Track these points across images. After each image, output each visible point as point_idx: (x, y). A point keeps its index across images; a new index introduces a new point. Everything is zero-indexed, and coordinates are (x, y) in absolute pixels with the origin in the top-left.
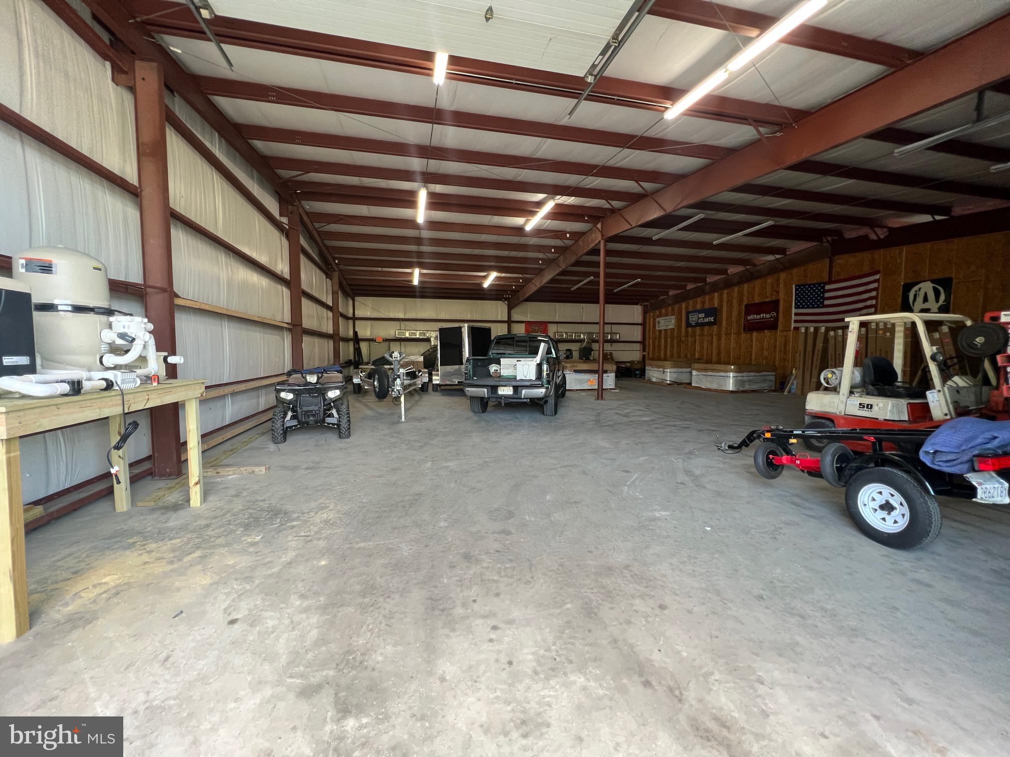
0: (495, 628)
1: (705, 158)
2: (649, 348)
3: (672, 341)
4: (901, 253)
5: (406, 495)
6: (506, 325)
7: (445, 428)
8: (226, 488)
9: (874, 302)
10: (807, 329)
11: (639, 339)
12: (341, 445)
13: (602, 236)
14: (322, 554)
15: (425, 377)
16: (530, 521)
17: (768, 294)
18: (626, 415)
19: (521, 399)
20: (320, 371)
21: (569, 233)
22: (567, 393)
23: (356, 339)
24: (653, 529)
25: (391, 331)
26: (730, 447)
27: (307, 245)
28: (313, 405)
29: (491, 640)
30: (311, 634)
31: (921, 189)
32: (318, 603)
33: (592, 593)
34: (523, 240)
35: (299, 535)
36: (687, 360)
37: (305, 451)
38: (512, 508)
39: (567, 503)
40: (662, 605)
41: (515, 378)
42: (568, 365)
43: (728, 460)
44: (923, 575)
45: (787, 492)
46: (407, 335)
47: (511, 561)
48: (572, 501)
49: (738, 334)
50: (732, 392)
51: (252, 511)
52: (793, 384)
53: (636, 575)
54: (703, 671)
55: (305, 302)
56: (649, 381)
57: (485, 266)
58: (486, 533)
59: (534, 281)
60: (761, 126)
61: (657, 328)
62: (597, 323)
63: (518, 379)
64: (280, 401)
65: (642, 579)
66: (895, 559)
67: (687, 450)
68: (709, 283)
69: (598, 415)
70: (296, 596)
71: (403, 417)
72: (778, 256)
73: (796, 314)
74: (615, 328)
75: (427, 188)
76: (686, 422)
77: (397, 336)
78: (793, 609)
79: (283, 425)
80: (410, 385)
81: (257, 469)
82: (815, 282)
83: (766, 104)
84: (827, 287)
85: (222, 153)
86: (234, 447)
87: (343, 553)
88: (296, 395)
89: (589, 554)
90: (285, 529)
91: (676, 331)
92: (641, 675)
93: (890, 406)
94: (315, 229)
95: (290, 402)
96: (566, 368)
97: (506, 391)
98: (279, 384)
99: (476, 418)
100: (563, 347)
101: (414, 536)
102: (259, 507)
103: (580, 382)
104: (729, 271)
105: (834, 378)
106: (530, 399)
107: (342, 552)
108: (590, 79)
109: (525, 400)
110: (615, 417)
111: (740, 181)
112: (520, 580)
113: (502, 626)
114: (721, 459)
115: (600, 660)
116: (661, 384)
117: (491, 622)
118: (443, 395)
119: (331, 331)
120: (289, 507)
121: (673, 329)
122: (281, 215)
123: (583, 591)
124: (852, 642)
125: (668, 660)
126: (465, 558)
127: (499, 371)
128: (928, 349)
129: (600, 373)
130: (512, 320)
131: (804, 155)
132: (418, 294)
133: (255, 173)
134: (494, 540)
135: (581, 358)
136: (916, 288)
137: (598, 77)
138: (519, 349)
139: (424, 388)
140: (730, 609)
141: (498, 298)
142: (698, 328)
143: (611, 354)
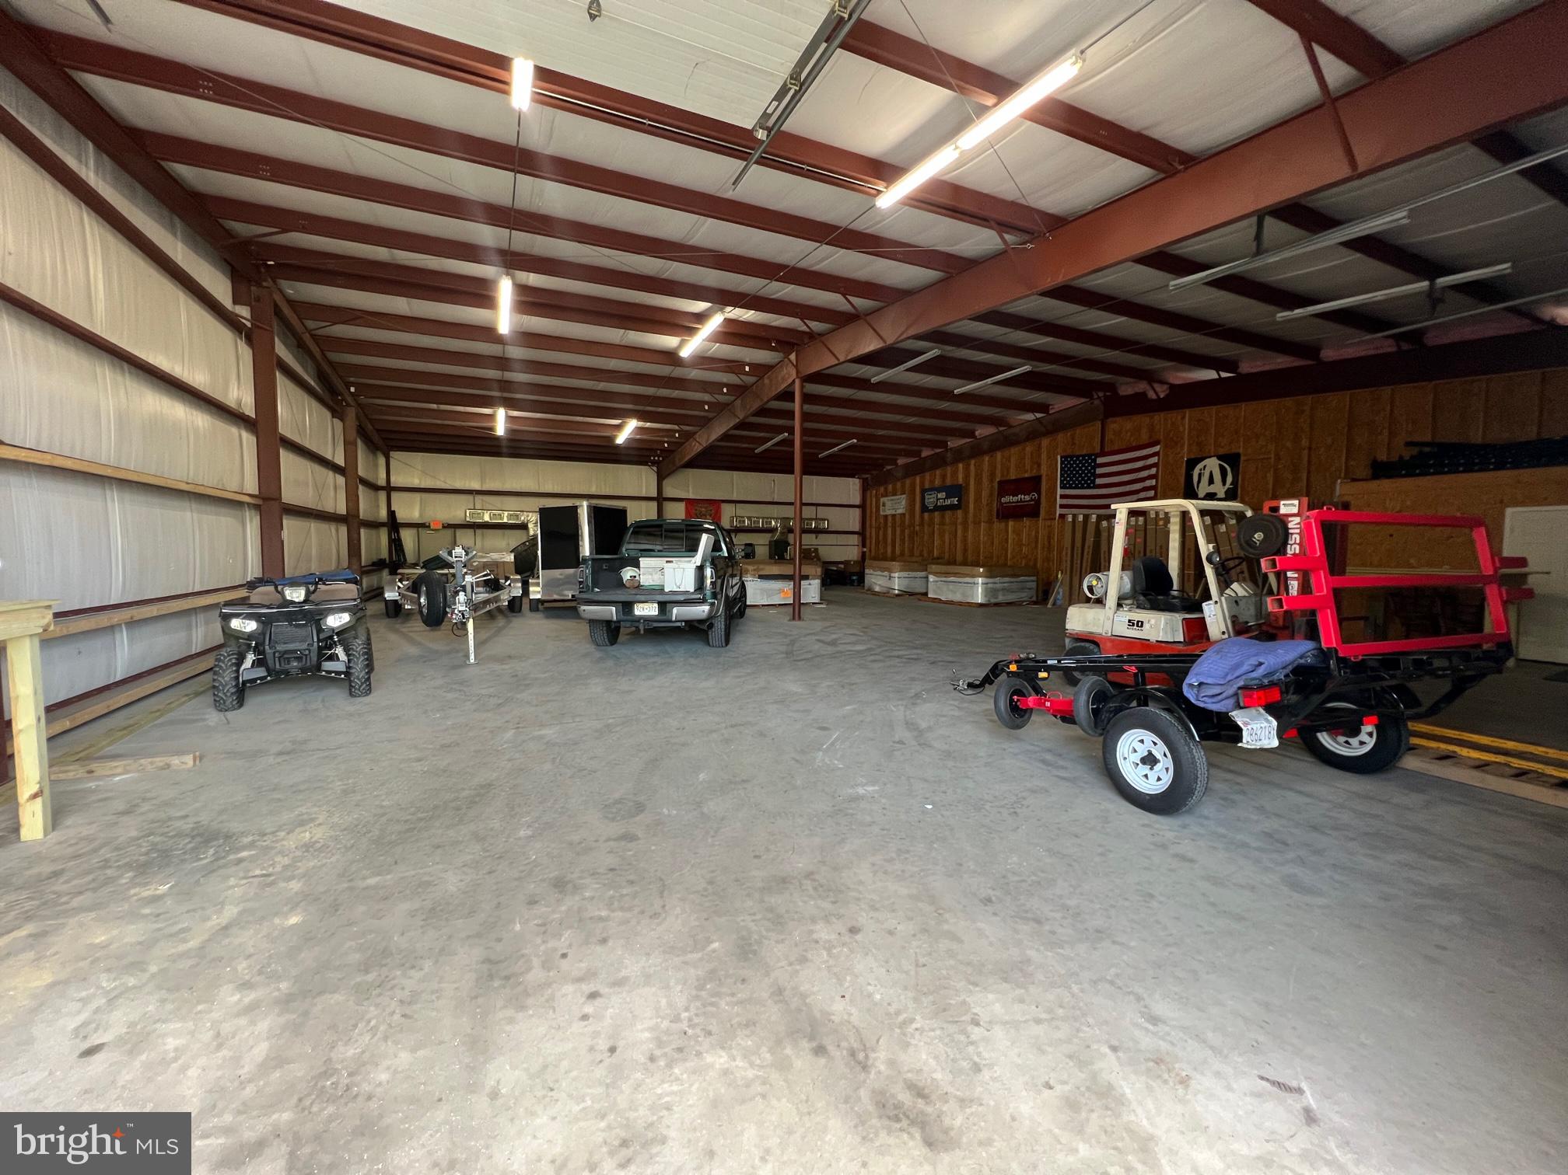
0: (593, 996)
1: (936, 270)
2: (871, 542)
3: (903, 532)
4: (1183, 418)
5: (463, 789)
6: (654, 504)
7: (545, 672)
8: (105, 799)
9: (1153, 482)
10: (1075, 516)
11: (857, 527)
12: (351, 709)
13: (797, 373)
14: (293, 904)
15: (514, 587)
16: (669, 816)
17: (1028, 467)
18: (833, 643)
19: (671, 621)
20: (312, 582)
21: (748, 365)
22: (748, 611)
23: (393, 524)
24: (852, 815)
25: (459, 510)
26: (971, 685)
27: (291, 356)
28: (297, 640)
29: (585, 1017)
30: (256, 1051)
31: (1203, 337)
32: (276, 994)
33: (753, 921)
34: (678, 372)
35: (251, 874)
36: (922, 560)
37: (279, 722)
38: (642, 798)
39: (731, 782)
40: (853, 927)
41: (661, 590)
42: (750, 568)
43: (966, 705)
44: (1186, 847)
45: (1037, 746)
46: (487, 518)
47: (632, 882)
48: (737, 779)
49: (990, 522)
50: (981, 605)
51: (158, 839)
52: (1058, 593)
53: (822, 886)
54: (901, 1018)
55: (286, 458)
56: (870, 590)
57: (615, 409)
58: (596, 841)
59: (697, 436)
60: (1007, 233)
61: (882, 513)
62: (791, 504)
63: (667, 590)
64: (230, 635)
65: (829, 891)
66: (1157, 829)
67: (912, 692)
68: (951, 449)
69: (792, 643)
70: (231, 986)
71: (472, 657)
72: (1039, 415)
73: (1062, 497)
74: (823, 512)
75: (513, 278)
76: (915, 651)
77: (468, 519)
78: (1026, 912)
79: (237, 678)
80: (486, 602)
81: (175, 761)
82: (1084, 452)
83: (1012, 202)
84: (1100, 460)
85: (104, 180)
86: (131, 722)
87: (335, 900)
88: (263, 622)
89: (756, 861)
90: (224, 866)
91: (907, 516)
92: (812, 1038)
93: (1163, 622)
94: (309, 331)
95: (250, 636)
96: (747, 571)
97: (647, 610)
98: (228, 604)
99: (598, 654)
100: (740, 540)
101: (472, 857)
102: (174, 829)
103: (769, 593)
104: (977, 433)
105: (1099, 585)
106: (686, 621)
107: (332, 898)
108: (761, 135)
109: (679, 624)
110: (816, 647)
111: (984, 306)
112: (643, 912)
113: (604, 990)
114: (956, 703)
115: (754, 1024)
116: (886, 595)
117: (587, 988)
118: (547, 617)
119: (342, 509)
120: (235, 826)
121: (903, 515)
122: (235, 302)
123: (739, 919)
124: (1095, 949)
125: (853, 1010)
126: (555, 886)
127: (637, 578)
128: (1205, 548)
129: (797, 579)
130: (664, 496)
131: (1060, 279)
132: (505, 450)
133: (177, 220)
134: (609, 852)
135: (771, 557)
136: (1200, 466)
137: (772, 133)
138: (670, 542)
139: (514, 606)
140: (946, 921)
141: (642, 461)
142: (936, 513)
143: (816, 550)
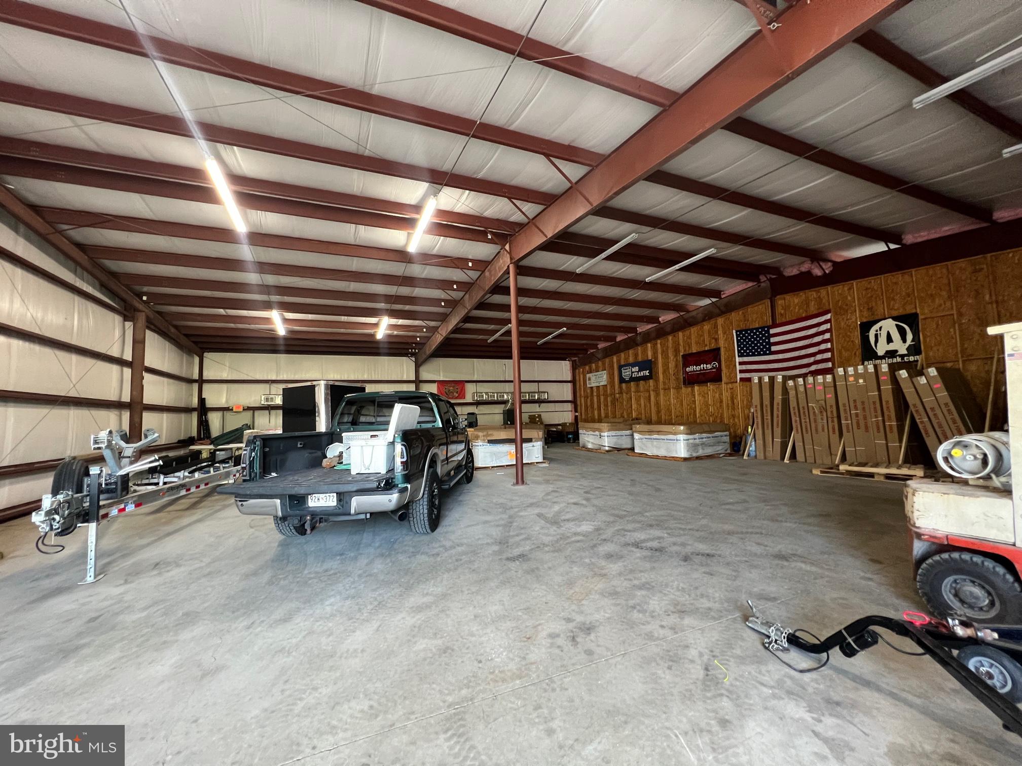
2: (581, 409)
3: (606, 399)
4: (851, 288)
6: (413, 384)
10: (760, 379)
11: (570, 398)
13: (511, 259)
17: (707, 342)
18: (555, 521)
19: (351, 514)
21: (471, 260)
23: (202, 409)
25: (256, 396)
34: (410, 269)
36: (629, 422)
42: (478, 435)
49: (678, 388)
50: (685, 459)
52: (751, 445)
56: (584, 447)
59: (438, 329)
61: (588, 386)
63: (353, 474)
68: (640, 333)
69: (511, 521)
72: (714, 300)
73: (741, 363)
74: (543, 387)
77: (263, 403)
82: (757, 326)
84: (772, 331)
91: (609, 387)
96: (473, 438)
97: (322, 501)
103: (498, 455)
104: (660, 319)
106: (366, 513)
116: (597, 451)
121: (606, 386)
129: (519, 442)
130: (421, 379)
135: (505, 423)
136: (876, 327)
141: (402, 353)
142: (632, 384)
